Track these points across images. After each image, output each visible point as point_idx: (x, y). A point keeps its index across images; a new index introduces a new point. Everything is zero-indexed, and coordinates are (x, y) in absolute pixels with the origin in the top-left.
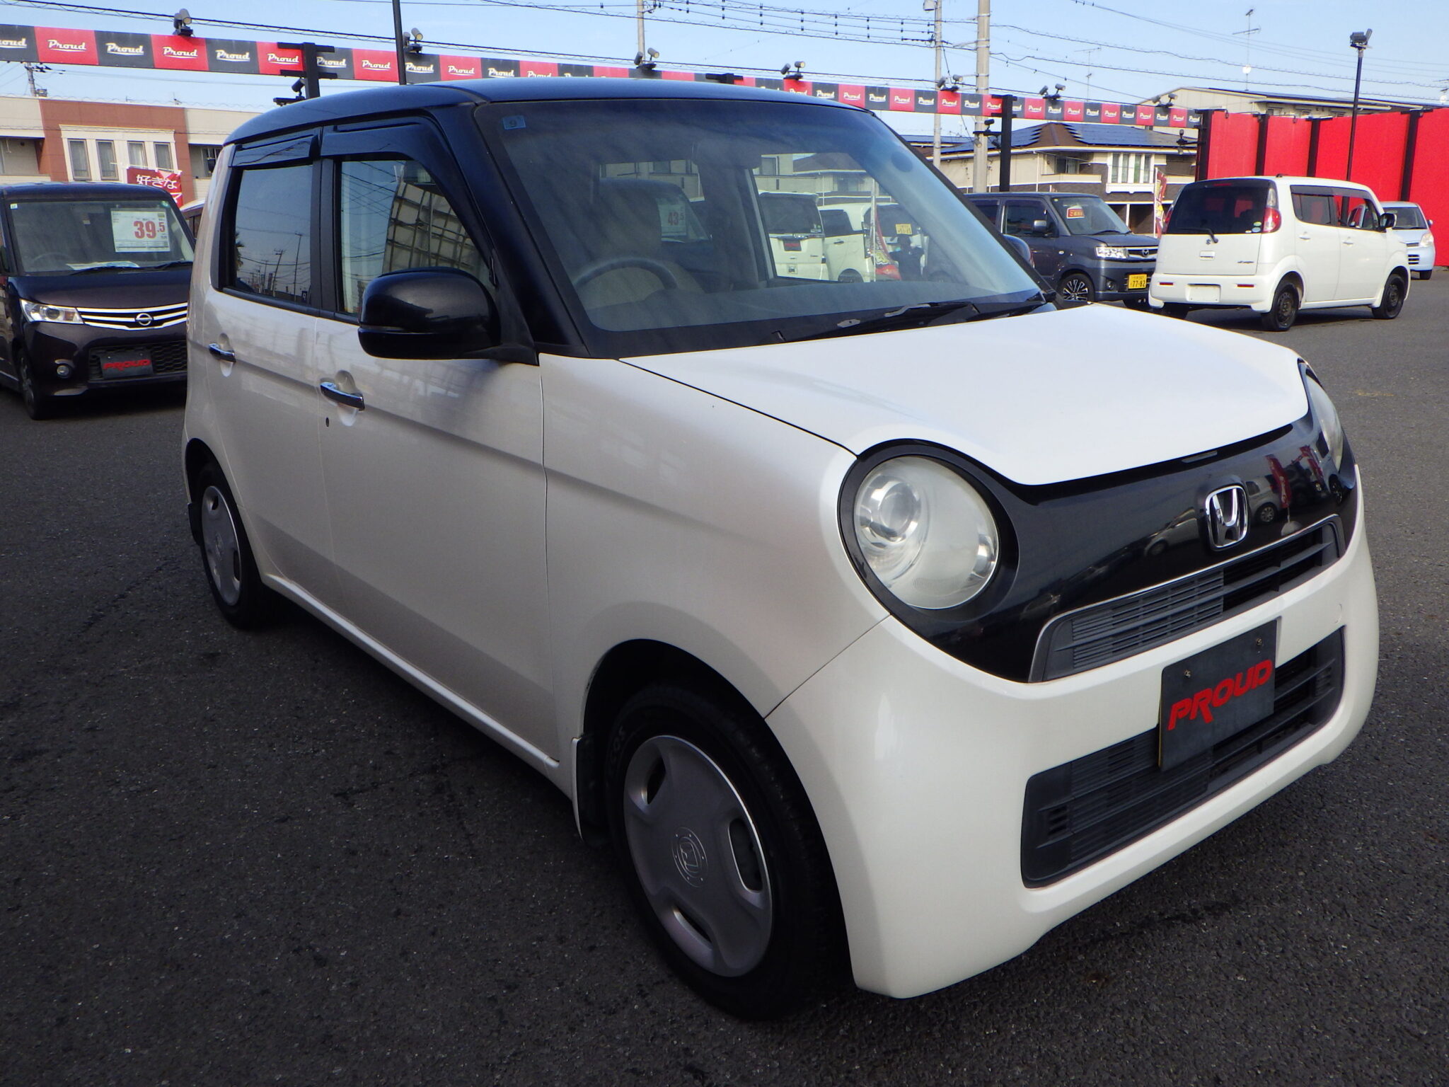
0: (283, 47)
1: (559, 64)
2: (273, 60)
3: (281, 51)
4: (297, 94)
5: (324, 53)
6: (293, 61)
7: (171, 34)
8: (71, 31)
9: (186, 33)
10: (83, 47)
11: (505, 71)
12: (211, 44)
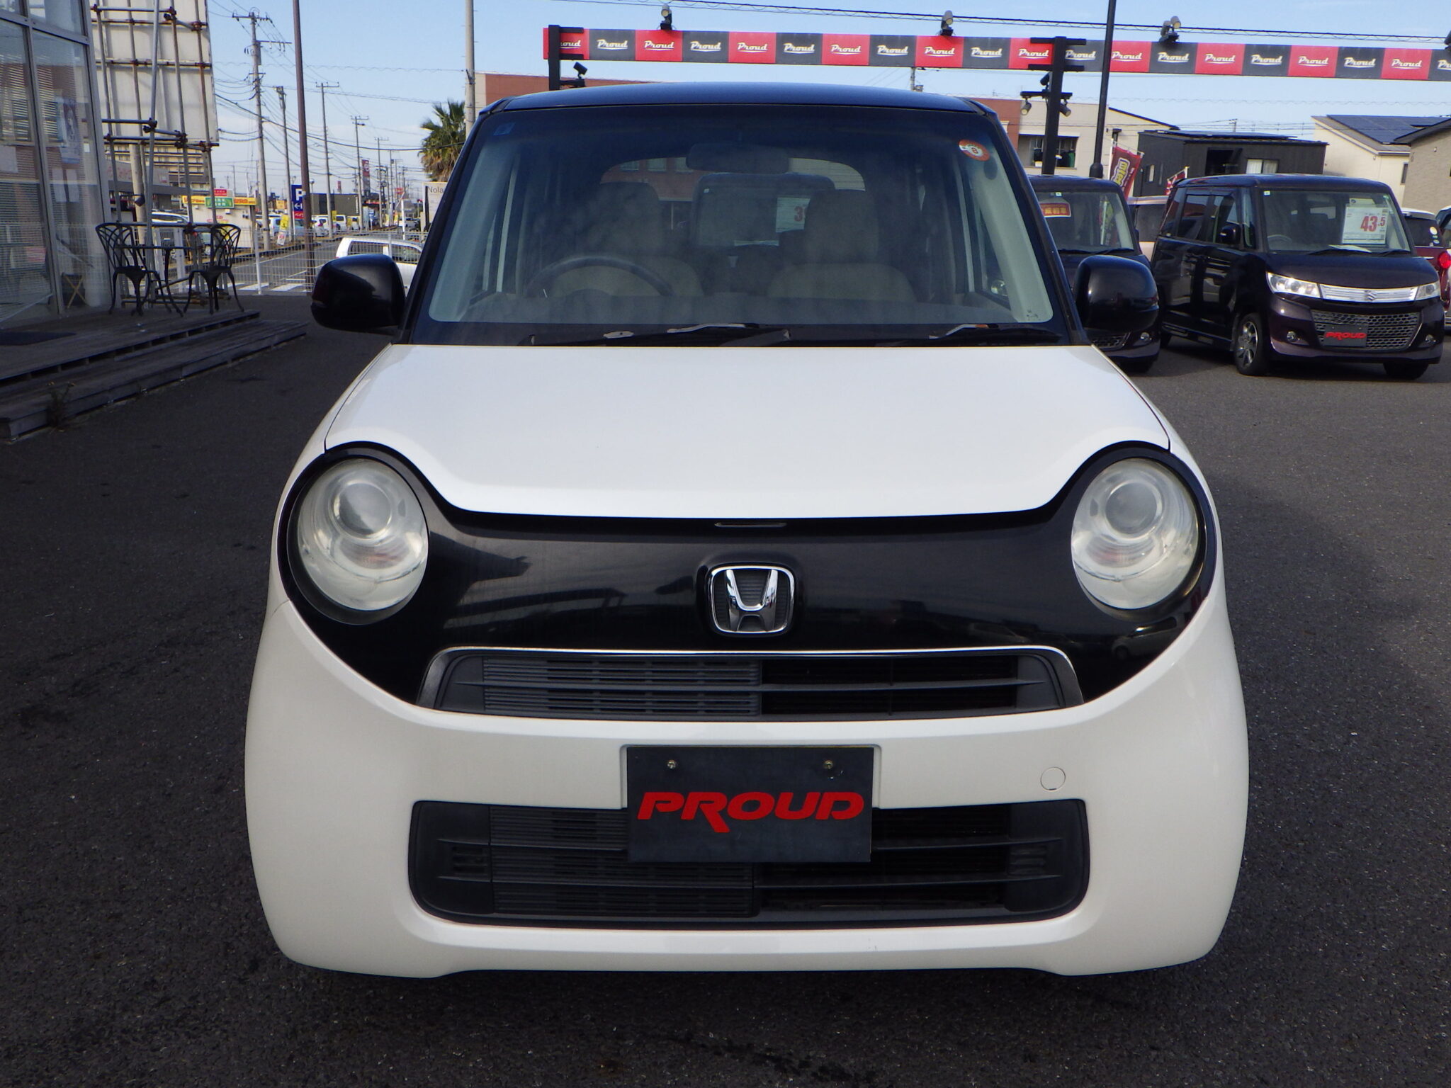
0: (1035, 42)
1: (1340, 48)
2: (1024, 55)
3: (1033, 46)
4: (1044, 87)
5: (1075, 46)
6: (1043, 55)
7: (934, 35)
8: (850, 36)
9: (947, 32)
10: (858, 50)
11: (1272, 57)
12: (969, 42)
